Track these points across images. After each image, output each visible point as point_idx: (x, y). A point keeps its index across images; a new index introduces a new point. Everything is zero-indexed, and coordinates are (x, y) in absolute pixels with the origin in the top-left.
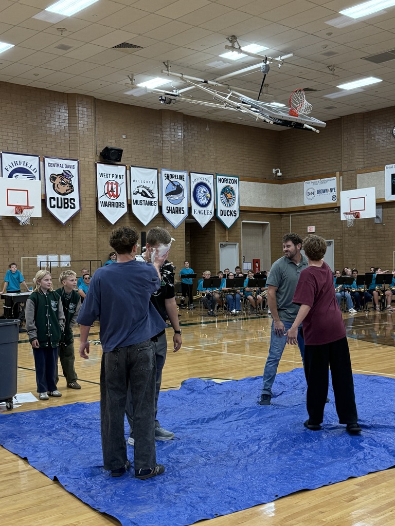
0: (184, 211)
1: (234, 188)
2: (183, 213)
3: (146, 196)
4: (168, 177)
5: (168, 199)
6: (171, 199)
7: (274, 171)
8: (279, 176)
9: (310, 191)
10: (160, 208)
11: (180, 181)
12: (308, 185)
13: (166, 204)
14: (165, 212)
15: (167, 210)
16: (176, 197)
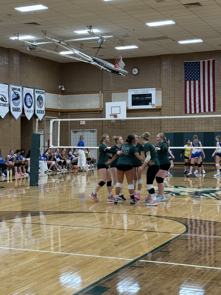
0: (20, 110)
1: (43, 97)
2: (20, 111)
3: (3, 101)
4: (13, 89)
5: (13, 102)
6: (14, 103)
7: (60, 87)
8: (63, 90)
10: (10, 108)
11: (18, 92)
13: (12, 106)
14: (12, 110)
15: (13, 109)
16: (17, 102)
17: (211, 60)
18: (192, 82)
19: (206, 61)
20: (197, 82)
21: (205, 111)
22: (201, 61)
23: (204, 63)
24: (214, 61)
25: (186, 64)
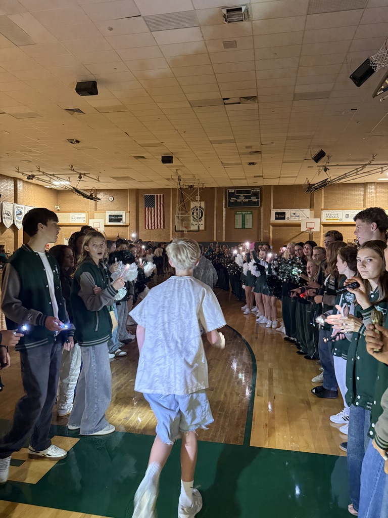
3: (9, 215)
4: (17, 207)
5: (17, 217)
7: (56, 207)
8: (58, 209)
9: (73, 217)
10: (14, 221)
11: (21, 209)
12: (72, 215)
13: (16, 219)
15: (16, 222)
16: (20, 216)
17: (162, 195)
18: (150, 208)
19: (159, 195)
20: (153, 208)
21: (158, 228)
22: (155, 195)
23: (157, 196)
24: (163, 195)
25: (145, 196)
